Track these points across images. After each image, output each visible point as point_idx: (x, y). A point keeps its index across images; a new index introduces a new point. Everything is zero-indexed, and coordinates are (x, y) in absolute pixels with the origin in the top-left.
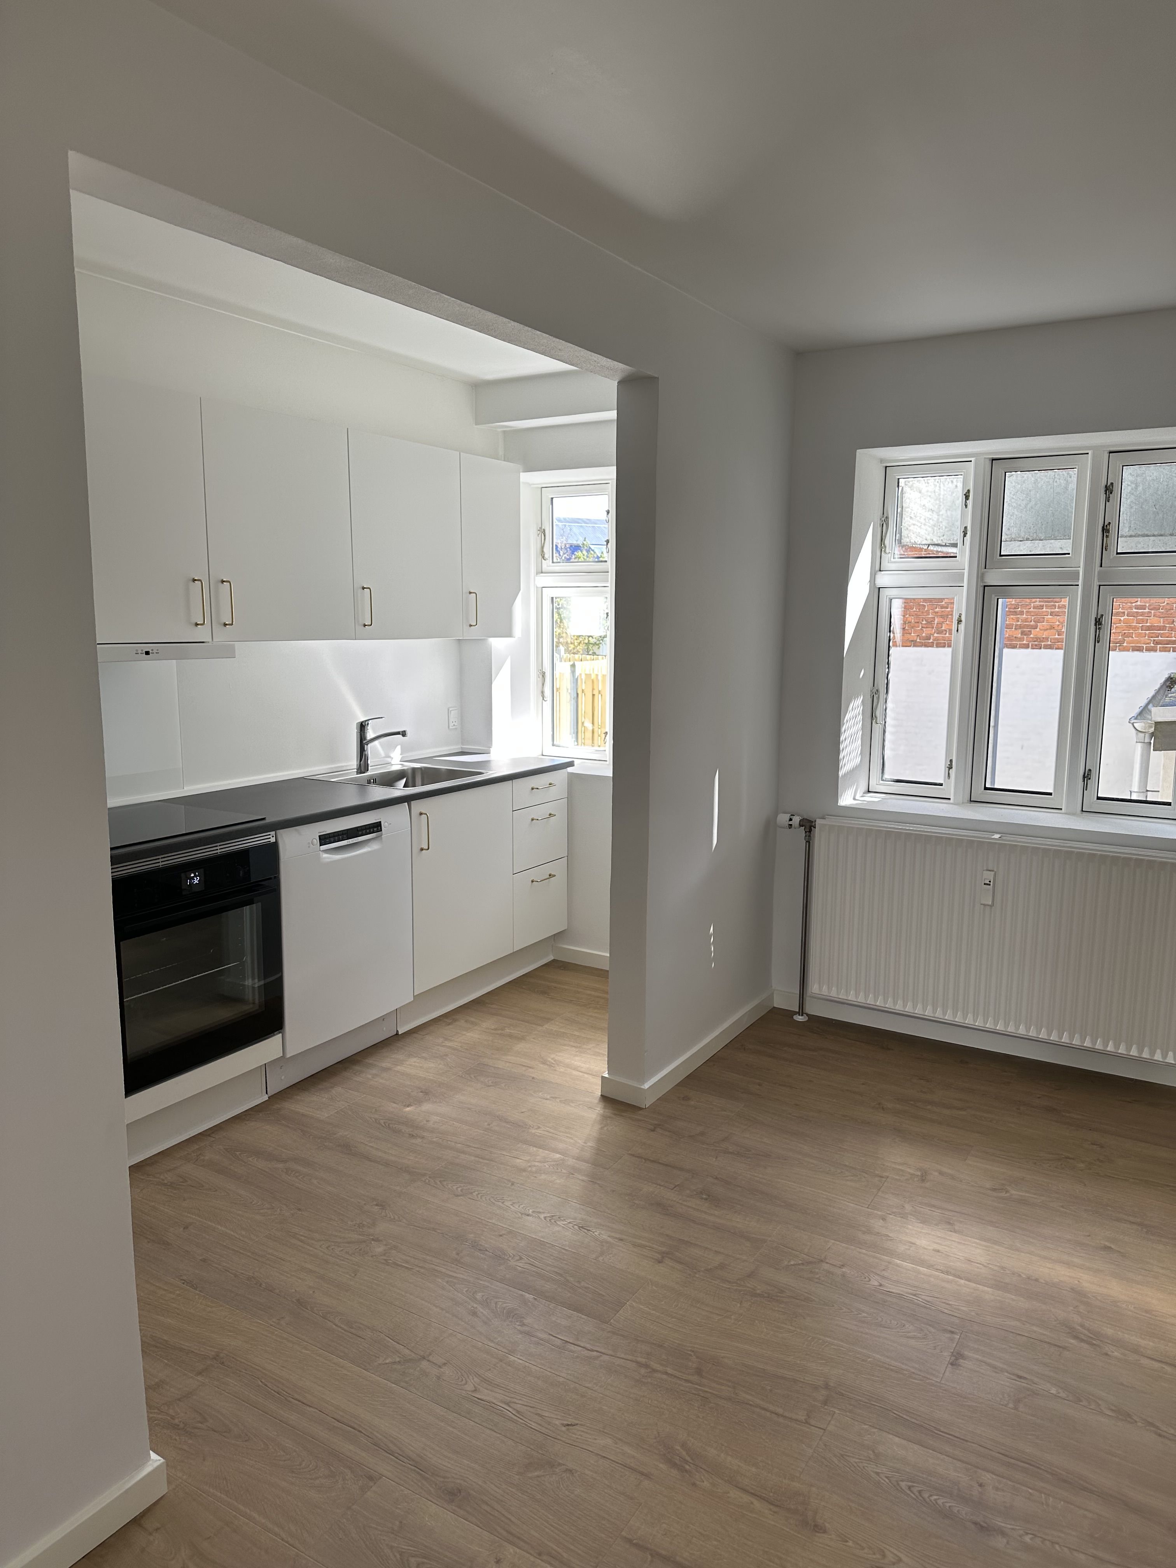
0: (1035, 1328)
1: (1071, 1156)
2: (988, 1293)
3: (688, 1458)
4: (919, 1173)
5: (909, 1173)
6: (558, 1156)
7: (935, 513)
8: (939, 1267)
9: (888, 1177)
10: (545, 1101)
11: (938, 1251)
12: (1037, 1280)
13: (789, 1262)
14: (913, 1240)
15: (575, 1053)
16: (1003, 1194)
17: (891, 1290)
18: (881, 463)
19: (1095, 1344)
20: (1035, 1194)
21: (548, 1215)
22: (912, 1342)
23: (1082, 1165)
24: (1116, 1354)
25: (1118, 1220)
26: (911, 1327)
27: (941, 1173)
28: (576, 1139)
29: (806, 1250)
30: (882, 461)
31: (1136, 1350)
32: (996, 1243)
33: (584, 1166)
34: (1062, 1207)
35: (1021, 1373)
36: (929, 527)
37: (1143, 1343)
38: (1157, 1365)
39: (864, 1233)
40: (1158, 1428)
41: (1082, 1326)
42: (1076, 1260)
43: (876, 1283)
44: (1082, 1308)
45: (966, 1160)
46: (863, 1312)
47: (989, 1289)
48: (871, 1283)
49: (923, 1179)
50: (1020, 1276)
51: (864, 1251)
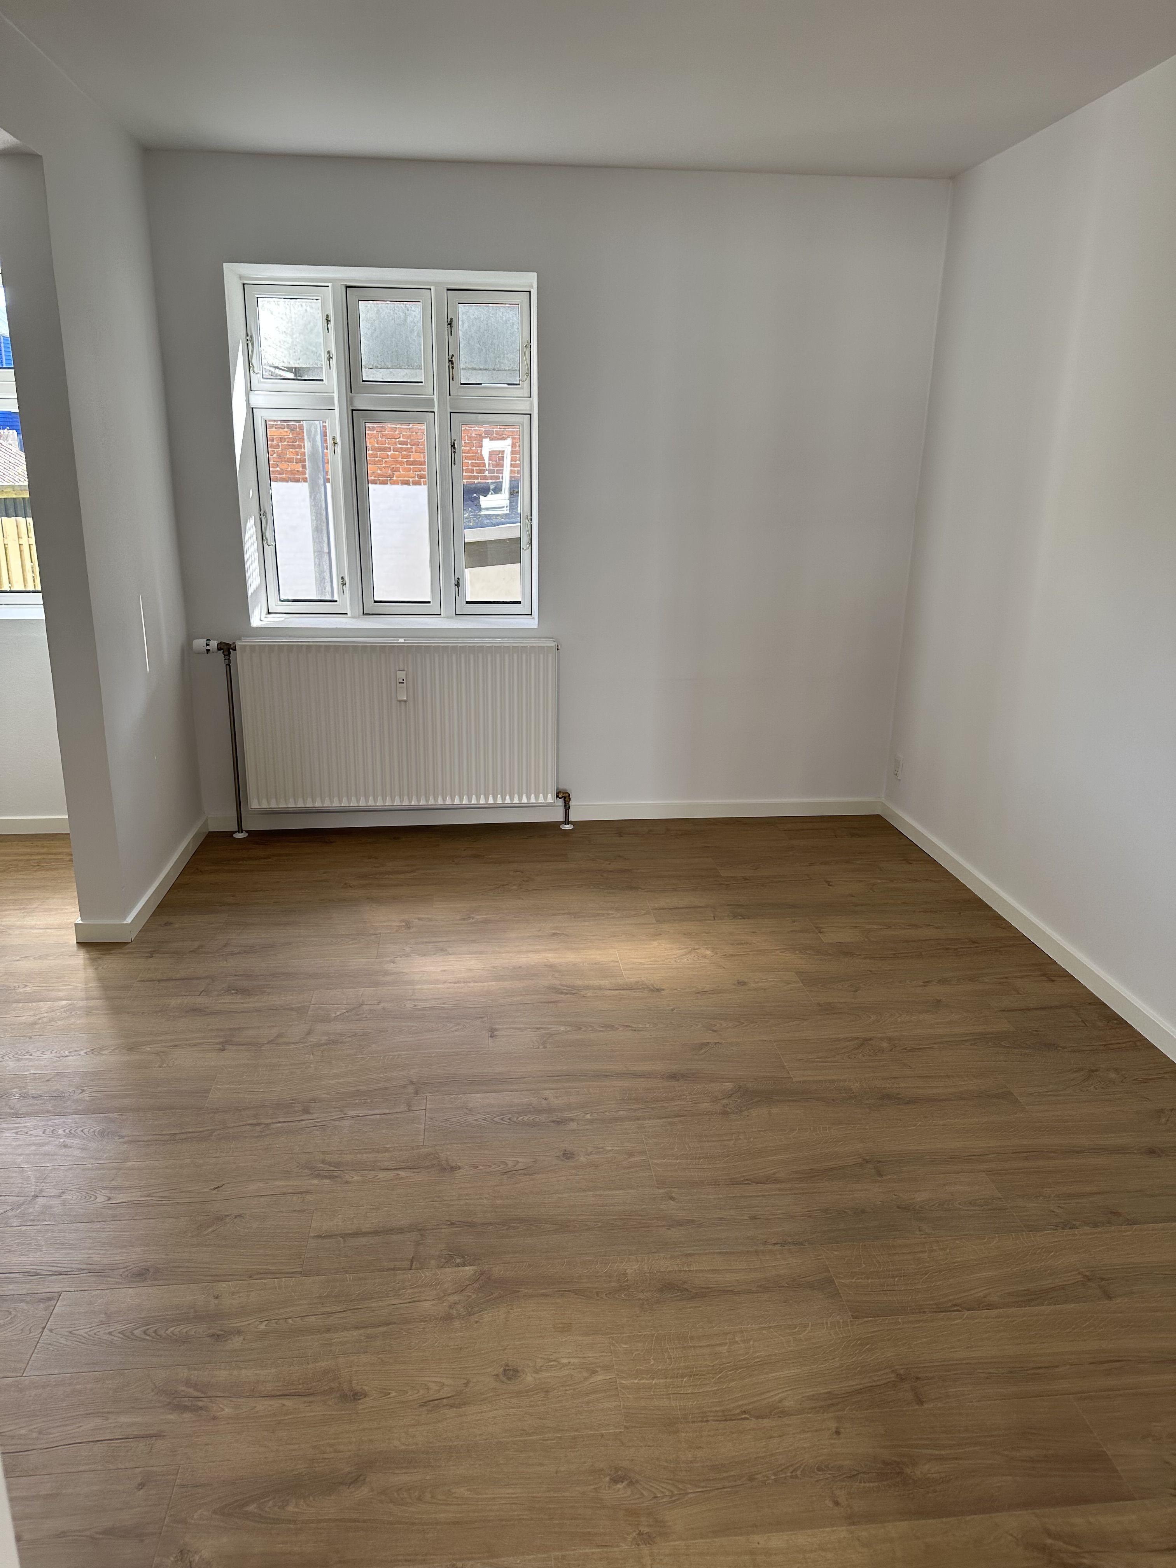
0: (533, 996)
1: (505, 883)
2: (493, 986)
3: (332, 1168)
4: (404, 924)
5: (397, 926)
6: (64, 1003)
7: (289, 336)
8: (449, 981)
9: (380, 933)
10: (17, 963)
11: (445, 971)
12: (520, 967)
13: (335, 1013)
14: (423, 969)
15: (23, 915)
16: (471, 920)
17: (424, 1006)
18: (240, 279)
19: (575, 993)
20: (493, 914)
21: (88, 1050)
22: (457, 1033)
23: (515, 887)
24: (589, 995)
25: (554, 915)
26: (452, 1025)
27: (419, 919)
28: (74, 984)
29: (345, 1002)
30: (241, 277)
31: (600, 988)
32: (481, 953)
33: (98, 1003)
34: (515, 917)
35: (538, 1026)
36: (285, 349)
37: (602, 982)
38: (616, 992)
39: (383, 976)
40: (632, 1027)
41: (562, 985)
42: (540, 947)
43: (412, 1006)
44: (557, 975)
45: (432, 905)
46: (413, 1026)
47: (493, 983)
48: (407, 1006)
49: (408, 926)
50: (508, 968)
51: (390, 988)
